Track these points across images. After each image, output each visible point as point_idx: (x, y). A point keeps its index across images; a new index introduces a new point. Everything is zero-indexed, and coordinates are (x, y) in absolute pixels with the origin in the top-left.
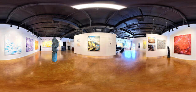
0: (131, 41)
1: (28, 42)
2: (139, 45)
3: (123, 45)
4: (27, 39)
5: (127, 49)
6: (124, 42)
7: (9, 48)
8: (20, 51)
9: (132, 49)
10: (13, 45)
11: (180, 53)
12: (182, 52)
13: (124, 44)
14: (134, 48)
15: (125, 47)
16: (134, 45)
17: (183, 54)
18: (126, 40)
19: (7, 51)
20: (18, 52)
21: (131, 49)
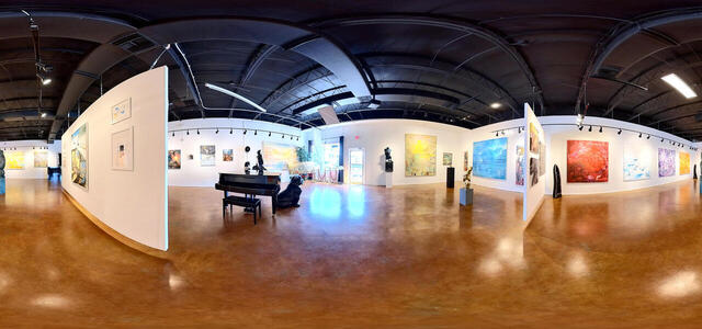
0: (342, 138)
1: (663, 155)
2: (388, 155)
3: (301, 160)
4: (660, 151)
5: (322, 179)
6: (302, 143)
7: (631, 169)
8: (648, 175)
9: (346, 178)
10: (636, 163)
11: (585, 180)
12: (590, 177)
13: (302, 156)
14: (358, 171)
15: (310, 166)
16: (356, 156)
17: (594, 181)
18: (314, 132)
19: (627, 173)
20: (643, 177)
21: (340, 179)
